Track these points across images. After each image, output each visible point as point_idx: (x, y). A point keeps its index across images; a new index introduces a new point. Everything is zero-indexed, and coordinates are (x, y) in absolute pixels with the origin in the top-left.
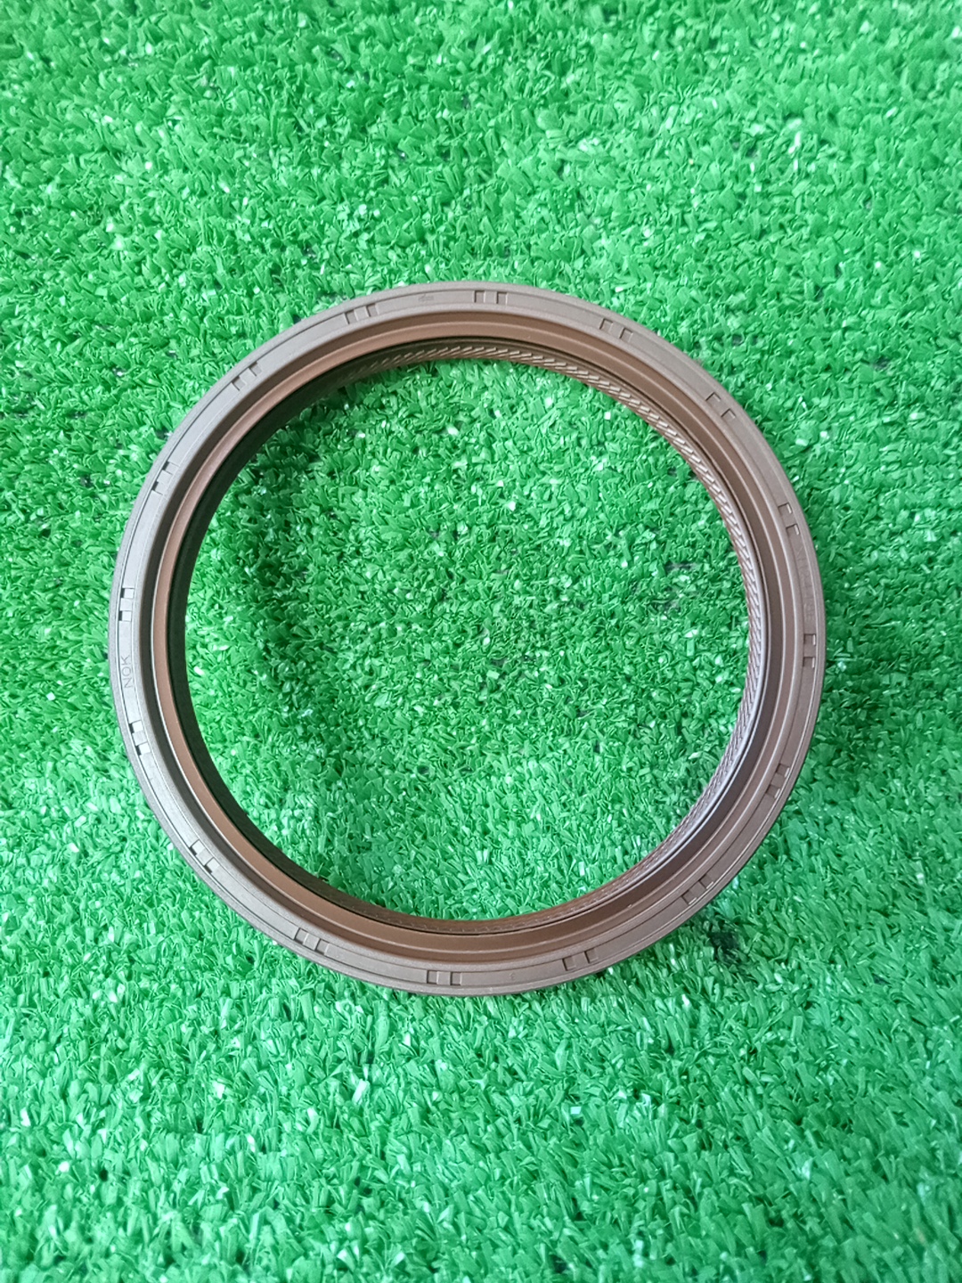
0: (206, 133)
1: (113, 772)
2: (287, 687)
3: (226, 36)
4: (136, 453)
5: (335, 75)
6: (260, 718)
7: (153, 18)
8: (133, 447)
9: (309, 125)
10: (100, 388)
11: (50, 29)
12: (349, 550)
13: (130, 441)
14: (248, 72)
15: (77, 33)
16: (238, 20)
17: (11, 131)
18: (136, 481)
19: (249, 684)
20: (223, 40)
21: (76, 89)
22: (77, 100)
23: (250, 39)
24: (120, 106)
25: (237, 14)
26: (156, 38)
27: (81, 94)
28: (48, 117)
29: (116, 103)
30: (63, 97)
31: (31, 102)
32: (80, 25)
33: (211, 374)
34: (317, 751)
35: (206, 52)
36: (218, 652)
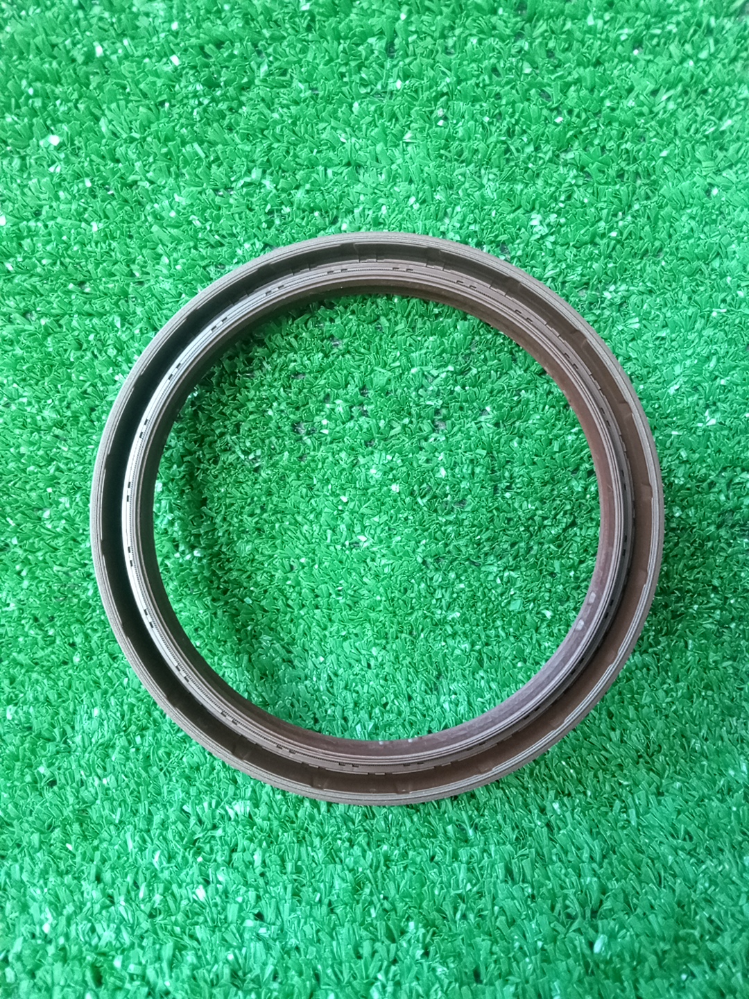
0: (433, 154)
1: (296, 662)
2: (438, 595)
3: (462, 77)
4: (341, 407)
5: (545, 112)
6: (416, 619)
7: (407, 60)
8: (338, 402)
9: (518, 151)
10: (321, 355)
11: (321, 67)
12: (504, 484)
13: (337, 397)
14: (477, 106)
15: (343, 69)
16: (474, 65)
17: (275, 145)
18: (338, 429)
19: (409, 591)
20: (459, 82)
21: (334, 114)
22: (333, 123)
23: (484, 80)
24: (367, 129)
25: (474, 61)
26: (406, 76)
27: (336, 119)
28: (306, 136)
29: (364, 127)
30: (322, 120)
31: (294, 124)
32: (346, 64)
33: (410, 345)
34: (463, 647)
35: (445, 90)
36: (385, 566)
